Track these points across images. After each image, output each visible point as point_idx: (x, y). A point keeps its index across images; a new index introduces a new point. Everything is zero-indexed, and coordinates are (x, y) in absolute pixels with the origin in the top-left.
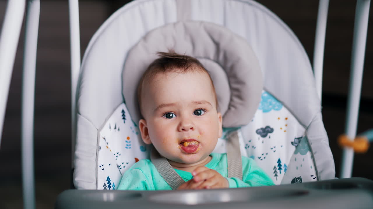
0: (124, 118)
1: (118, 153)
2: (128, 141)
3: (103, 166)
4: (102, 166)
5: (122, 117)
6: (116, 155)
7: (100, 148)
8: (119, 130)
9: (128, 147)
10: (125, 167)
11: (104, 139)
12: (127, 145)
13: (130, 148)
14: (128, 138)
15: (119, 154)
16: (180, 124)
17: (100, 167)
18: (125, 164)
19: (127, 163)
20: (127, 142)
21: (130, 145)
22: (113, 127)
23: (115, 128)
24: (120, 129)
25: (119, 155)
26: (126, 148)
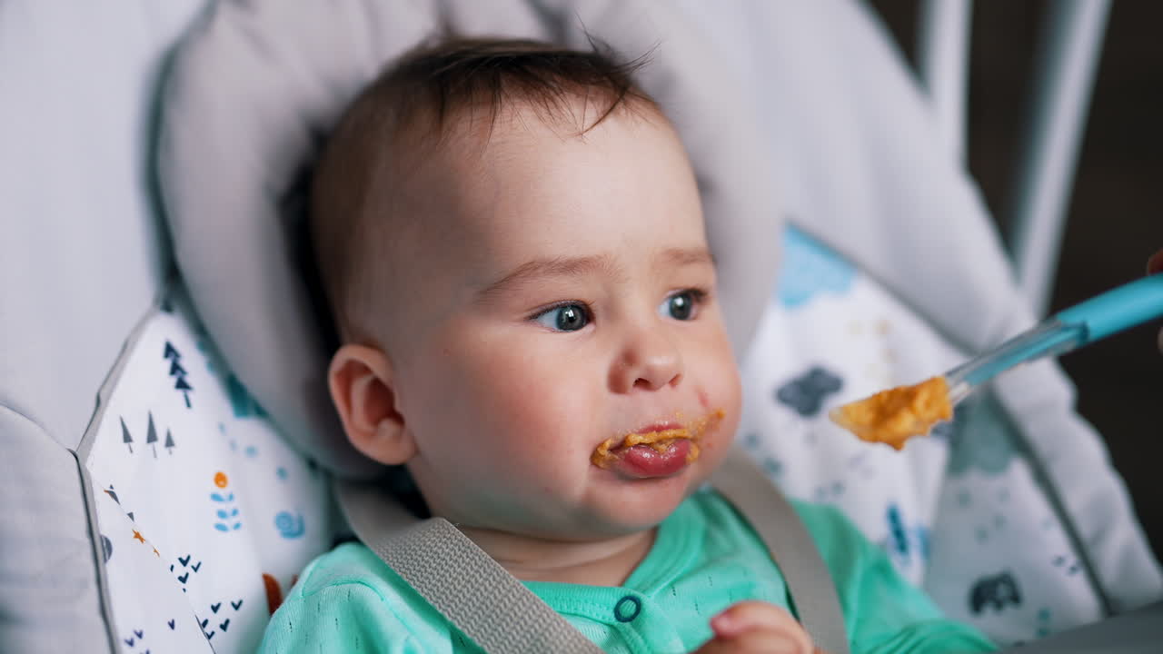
0: (182, 385)
1: (184, 563)
2: (222, 492)
3: (140, 635)
4: (136, 639)
5: (173, 380)
6: (181, 570)
7: (108, 547)
8: (169, 443)
9: (228, 522)
10: (230, 627)
11: (113, 495)
12: (222, 514)
13: (237, 526)
14: (220, 479)
15: (193, 562)
16: (629, 357)
17: (131, 643)
18: (226, 612)
19: (236, 607)
20: (216, 497)
21: (235, 512)
22: (139, 433)
23: (152, 437)
24: (175, 438)
25: (191, 572)
26: (221, 528)
